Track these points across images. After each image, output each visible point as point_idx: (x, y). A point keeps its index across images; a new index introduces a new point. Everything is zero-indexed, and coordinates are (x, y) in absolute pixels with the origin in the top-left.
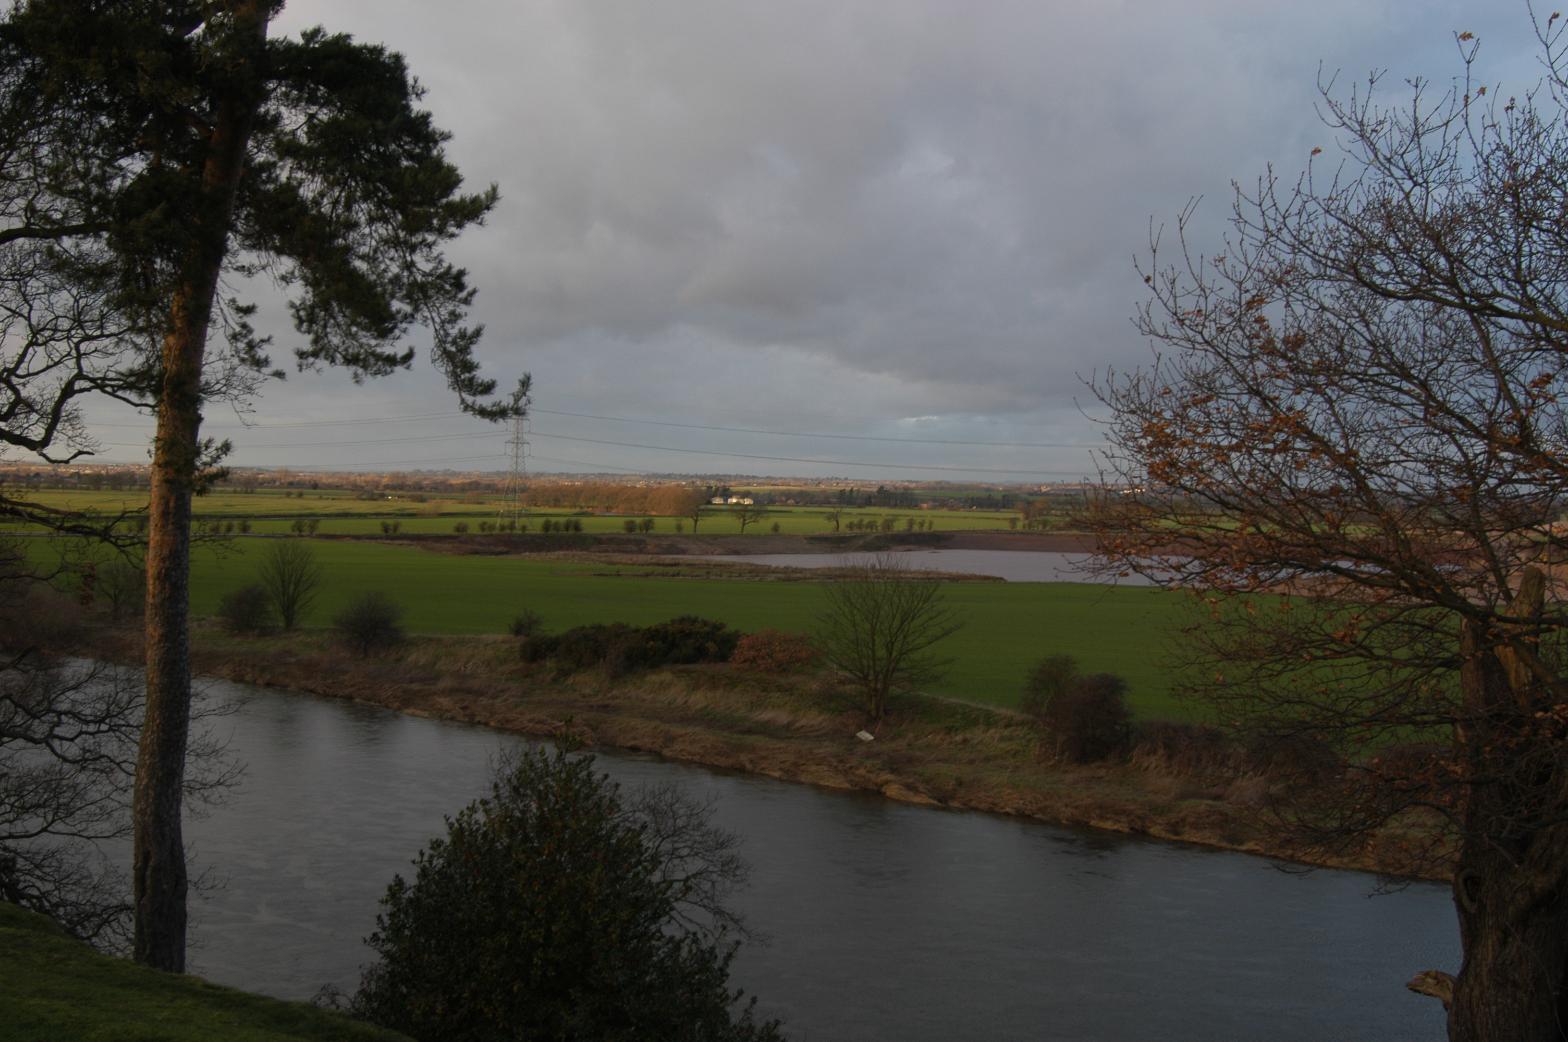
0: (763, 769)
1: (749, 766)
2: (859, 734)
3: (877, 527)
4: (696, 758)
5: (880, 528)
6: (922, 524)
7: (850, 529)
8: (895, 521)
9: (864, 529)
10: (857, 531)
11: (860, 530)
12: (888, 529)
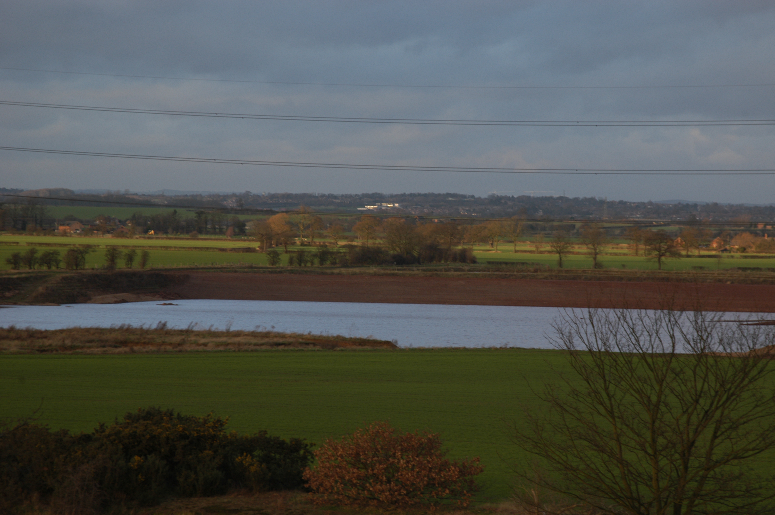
6: (130, 258)
7: (13, 266)
8: (86, 253)
9: (36, 266)
10: (27, 270)
11: (31, 268)
12: (77, 265)
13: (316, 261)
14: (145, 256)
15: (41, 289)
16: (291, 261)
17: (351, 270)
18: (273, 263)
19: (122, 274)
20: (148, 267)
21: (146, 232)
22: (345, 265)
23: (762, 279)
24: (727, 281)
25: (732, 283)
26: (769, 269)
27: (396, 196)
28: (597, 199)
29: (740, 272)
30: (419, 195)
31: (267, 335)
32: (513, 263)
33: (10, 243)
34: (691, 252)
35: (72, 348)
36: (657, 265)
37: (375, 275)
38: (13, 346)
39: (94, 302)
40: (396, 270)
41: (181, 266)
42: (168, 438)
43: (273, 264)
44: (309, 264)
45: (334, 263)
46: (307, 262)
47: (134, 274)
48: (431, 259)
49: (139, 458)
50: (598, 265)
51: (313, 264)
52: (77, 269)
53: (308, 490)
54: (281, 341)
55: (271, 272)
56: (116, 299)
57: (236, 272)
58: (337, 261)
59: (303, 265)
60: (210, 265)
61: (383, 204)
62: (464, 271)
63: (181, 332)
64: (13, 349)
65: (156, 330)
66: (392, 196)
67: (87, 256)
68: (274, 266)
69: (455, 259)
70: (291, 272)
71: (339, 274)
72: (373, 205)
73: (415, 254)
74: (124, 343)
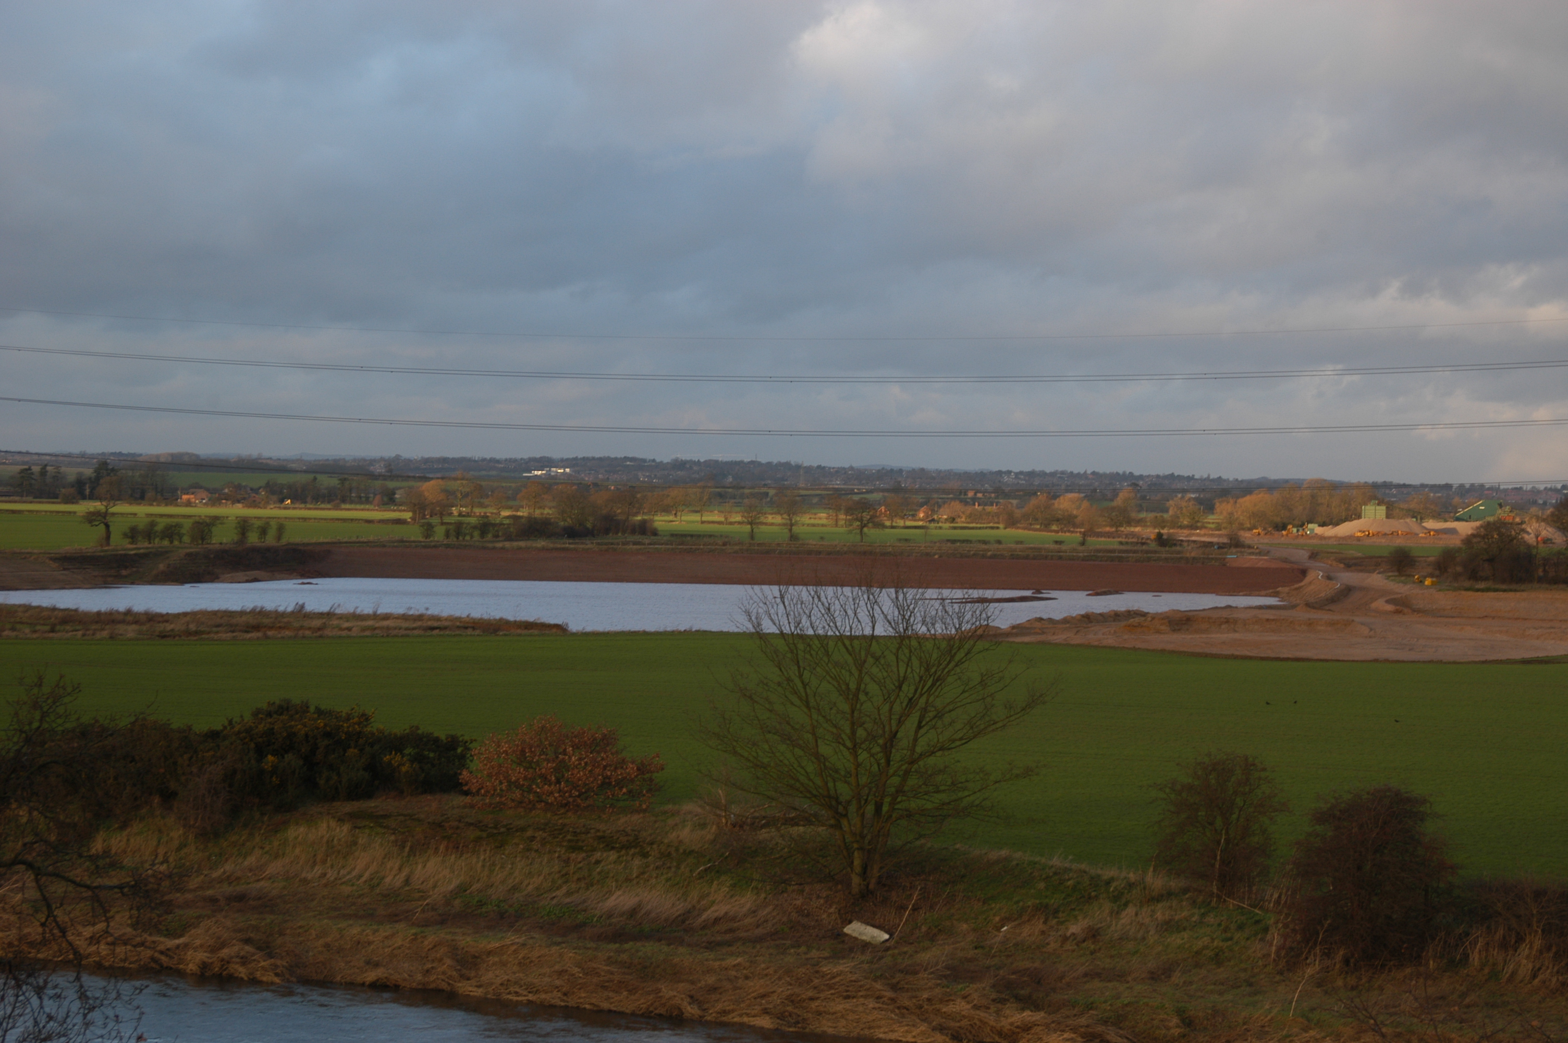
0: (724, 1012)
1: (691, 1010)
2: (848, 930)
3: (181, 536)
4: (555, 998)
5: (186, 539)
6: (263, 531)
7: (130, 540)
8: (214, 525)
9: (157, 540)
10: (146, 545)
11: (150, 543)
12: (203, 539)
13: (476, 534)
14: (281, 529)
15: (162, 567)
16: (447, 535)
17: (515, 544)
18: (427, 536)
19: (255, 550)
20: (284, 541)
21: (282, 501)
22: (509, 538)
23: (972, 553)
24: (935, 554)
25: (940, 557)
26: (979, 541)
27: (567, 460)
28: (793, 463)
29: (949, 544)
30: (593, 458)
31: (420, 617)
32: (699, 536)
33: (128, 514)
34: (896, 523)
35: (196, 633)
36: (859, 537)
37: (543, 549)
38: (131, 631)
39: (223, 582)
40: (567, 543)
41: (321, 540)
42: (307, 735)
43: (426, 538)
44: (468, 538)
45: (497, 536)
46: (465, 535)
47: (268, 549)
48: (607, 531)
49: (272, 758)
50: (793, 537)
51: (472, 537)
52: (202, 544)
53: (466, 793)
54: (436, 624)
55: (425, 547)
56: (247, 578)
57: (384, 546)
58: (500, 534)
59: (461, 538)
60: (354, 539)
61: (553, 469)
62: (644, 544)
63: (321, 615)
64: (131, 635)
65: (292, 613)
66: (562, 460)
67: (214, 529)
68: (428, 540)
69: (633, 532)
70: (447, 546)
71: (503, 548)
72: (542, 470)
73: (589, 525)
74: (256, 628)
